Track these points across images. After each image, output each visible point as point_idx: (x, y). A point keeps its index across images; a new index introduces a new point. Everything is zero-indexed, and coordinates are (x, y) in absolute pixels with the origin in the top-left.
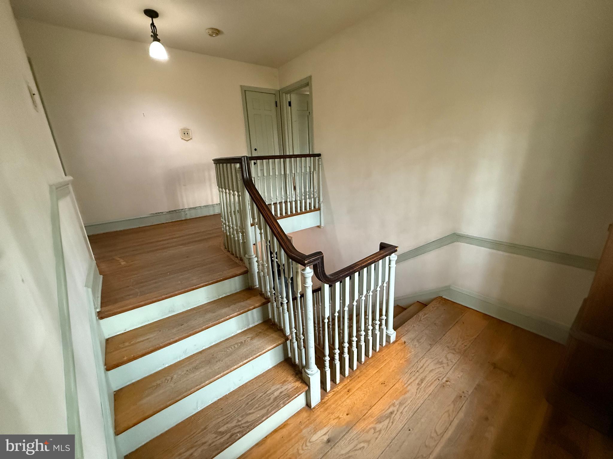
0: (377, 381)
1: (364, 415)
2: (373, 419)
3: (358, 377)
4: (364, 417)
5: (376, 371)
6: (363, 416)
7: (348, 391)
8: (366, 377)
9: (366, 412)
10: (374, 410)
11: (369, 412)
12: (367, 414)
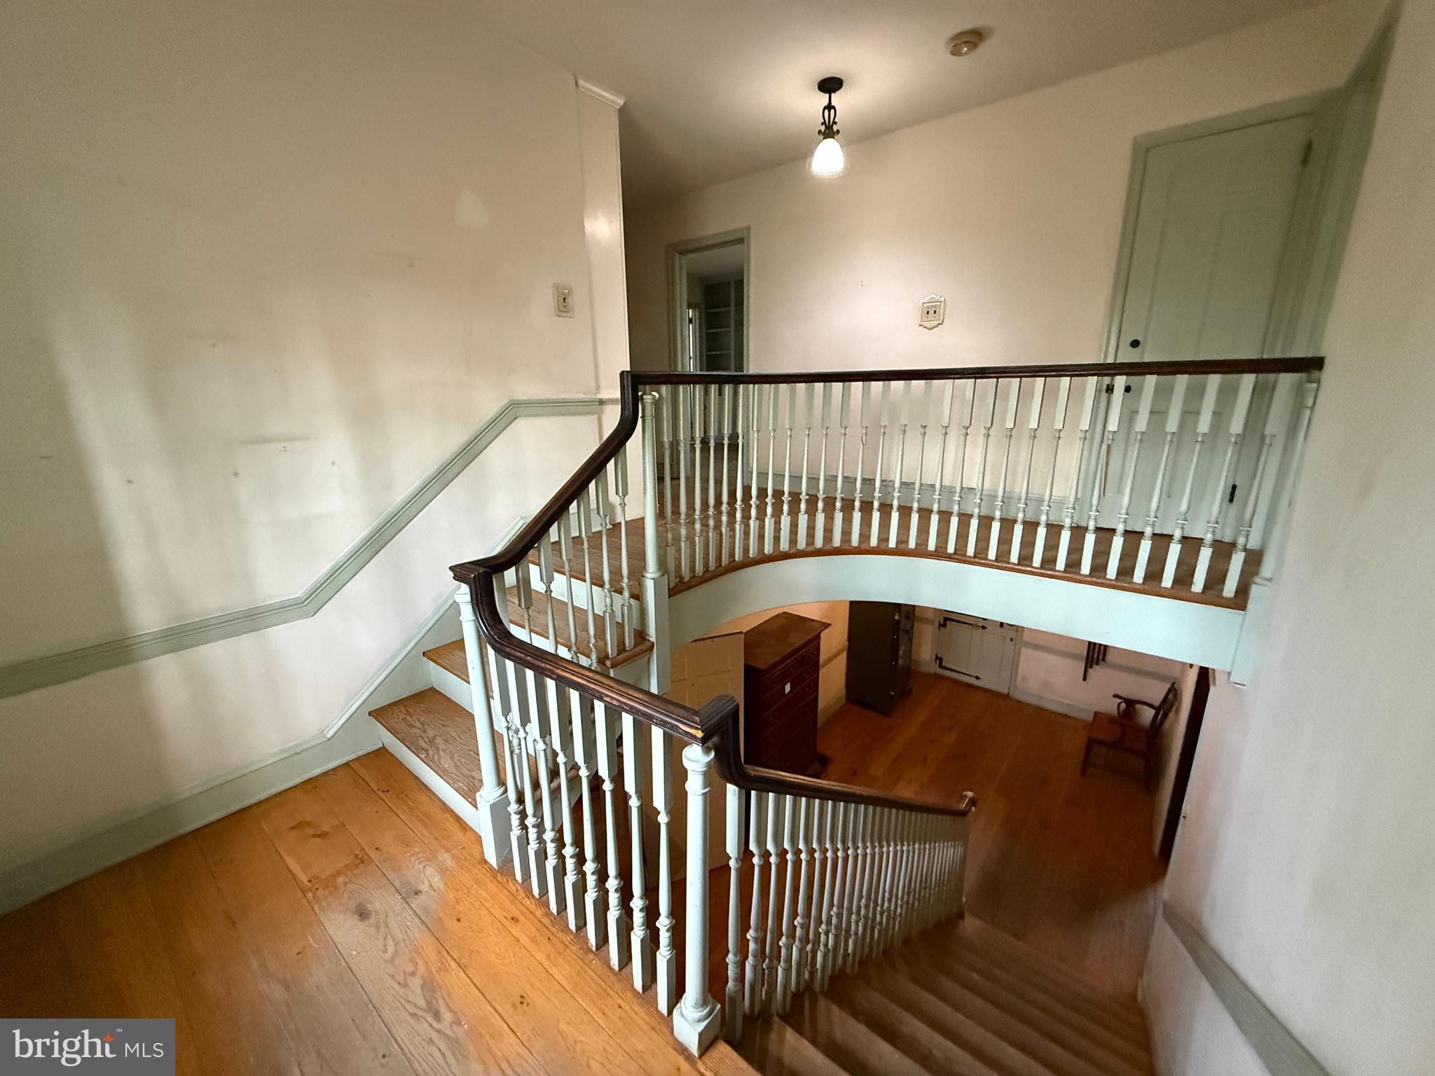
0: (532, 985)
1: (448, 953)
2: (434, 970)
3: (549, 939)
4: (445, 954)
5: (564, 982)
6: (447, 951)
7: (512, 919)
8: (548, 957)
9: (455, 956)
10: (454, 973)
11: (453, 964)
12: (449, 958)
